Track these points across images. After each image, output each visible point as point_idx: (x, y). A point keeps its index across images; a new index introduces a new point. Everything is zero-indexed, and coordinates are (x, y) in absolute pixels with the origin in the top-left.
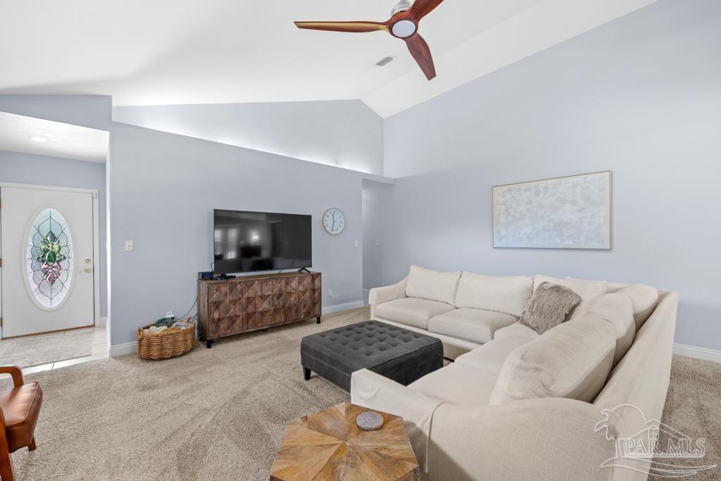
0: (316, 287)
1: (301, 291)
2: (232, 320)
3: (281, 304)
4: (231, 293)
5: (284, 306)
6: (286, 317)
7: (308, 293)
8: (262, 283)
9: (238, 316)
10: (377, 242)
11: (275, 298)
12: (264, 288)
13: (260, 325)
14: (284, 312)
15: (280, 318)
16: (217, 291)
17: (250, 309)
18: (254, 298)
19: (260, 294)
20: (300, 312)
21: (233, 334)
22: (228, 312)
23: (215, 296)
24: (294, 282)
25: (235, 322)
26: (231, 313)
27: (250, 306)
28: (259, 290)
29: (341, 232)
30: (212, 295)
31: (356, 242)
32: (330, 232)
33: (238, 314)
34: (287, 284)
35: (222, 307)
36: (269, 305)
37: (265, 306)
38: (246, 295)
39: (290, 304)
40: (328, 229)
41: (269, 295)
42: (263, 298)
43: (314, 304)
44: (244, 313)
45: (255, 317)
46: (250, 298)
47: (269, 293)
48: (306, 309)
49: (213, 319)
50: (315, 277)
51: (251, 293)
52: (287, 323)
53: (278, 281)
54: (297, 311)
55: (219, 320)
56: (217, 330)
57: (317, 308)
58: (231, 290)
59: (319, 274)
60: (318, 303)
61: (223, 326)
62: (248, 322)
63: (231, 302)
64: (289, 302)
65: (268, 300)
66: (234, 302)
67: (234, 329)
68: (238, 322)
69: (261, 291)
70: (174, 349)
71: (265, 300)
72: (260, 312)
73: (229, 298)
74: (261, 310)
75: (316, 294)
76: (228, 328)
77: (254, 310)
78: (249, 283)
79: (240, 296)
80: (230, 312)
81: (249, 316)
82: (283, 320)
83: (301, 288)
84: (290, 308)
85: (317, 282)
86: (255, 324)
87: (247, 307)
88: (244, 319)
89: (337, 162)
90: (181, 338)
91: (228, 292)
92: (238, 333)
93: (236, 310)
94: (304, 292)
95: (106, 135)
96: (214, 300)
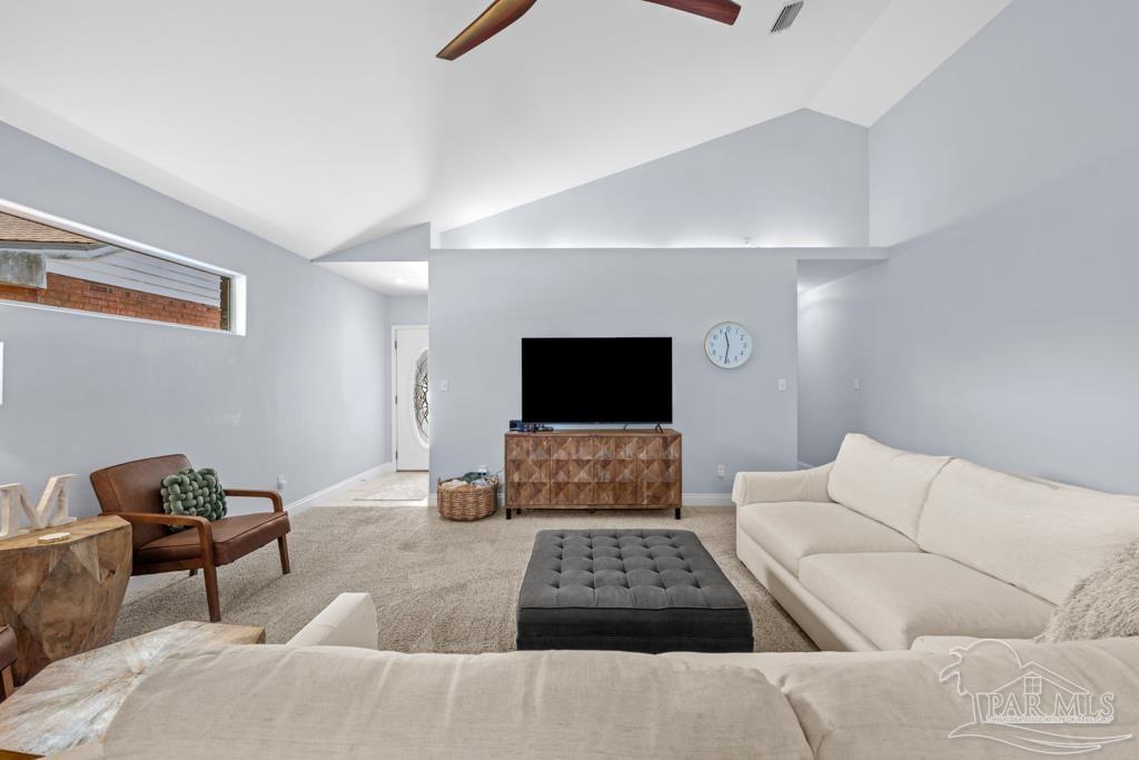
0: (671, 458)
1: (643, 461)
2: (537, 487)
3: (608, 476)
4: (535, 450)
5: (612, 481)
6: (617, 498)
7: (655, 466)
8: (578, 443)
9: (544, 484)
10: (857, 381)
11: (598, 466)
12: (582, 450)
13: (575, 502)
14: (614, 489)
15: (607, 498)
16: (517, 445)
17: (562, 477)
18: (567, 462)
19: (575, 457)
20: (643, 493)
21: (537, 507)
22: (531, 476)
23: (515, 453)
24: (630, 445)
25: (539, 491)
26: (534, 479)
27: (561, 473)
28: (573, 451)
29: (743, 365)
30: (512, 451)
31: (782, 381)
32: (721, 364)
33: (544, 480)
34: (618, 446)
35: (523, 467)
36: (589, 475)
37: (583, 475)
38: (555, 456)
39: (624, 479)
40: (715, 359)
41: (589, 461)
42: (580, 463)
43: (667, 486)
44: (553, 481)
45: (568, 490)
46: (562, 461)
47: (589, 458)
48: (652, 489)
49: (512, 483)
50: (669, 439)
51: (562, 455)
52: (617, 507)
53: (604, 440)
54: (636, 491)
55: (519, 484)
56: (517, 498)
57: (673, 493)
58: (537, 445)
59: (677, 437)
60: (674, 484)
61: (525, 493)
62: (557, 494)
63: (535, 463)
64: (621, 476)
65: (587, 468)
66: (539, 464)
67: (538, 501)
68: (545, 491)
69: (577, 451)
70: (464, 510)
71: (582, 468)
72: (576, 484)
73: (532, 457)
74: (576, 480)
75: (672, 469)
76: (531, 498)
77: (566, 479)
78: (559, 440)
79: (546, 457)
80: (534, 477)
81: (560, 487)
82: (612, 502)
83: (643, 456)
84: (622, 485)
85: (672, 450)
86: (568, 499)
87: (557, 473)
88: (553, 489)
89: (747, 238)
90: (471, 499)
91: (531, 448)
92: (544, 507)
93: (540, 476)
94: (649, 463)
95: (425, 265)
96: (513, 458)
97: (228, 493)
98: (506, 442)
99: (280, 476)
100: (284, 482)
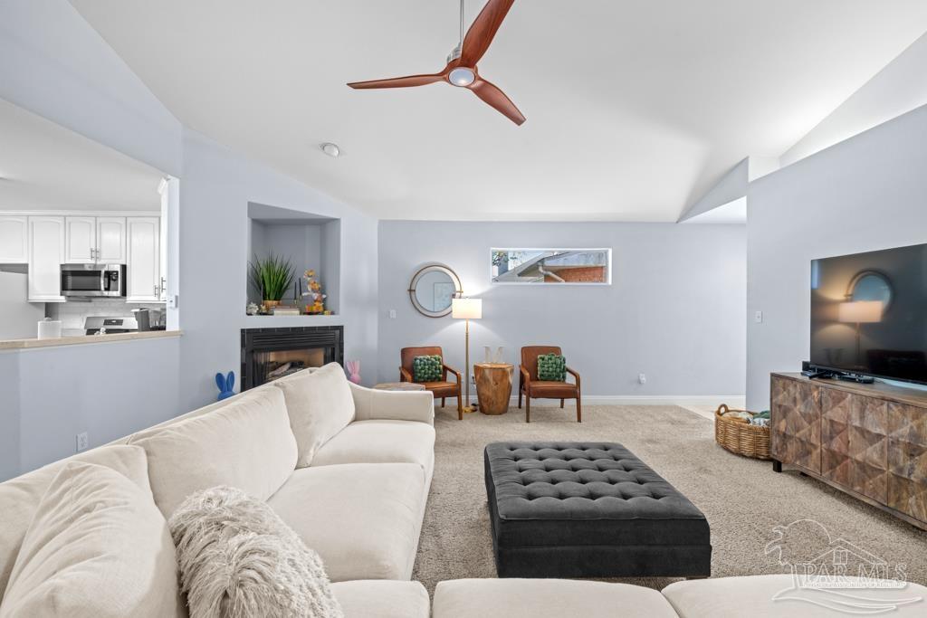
2: (806, 447)
4: (804, 399)
8: (864, 404)
9: (814, 447)
12: (870, 416)
16: (784, 388)
17: (838, 445)
18: (845, 427)
19: (857, 424)
21: (807, 472)
22: (798, 431)
23: (780, 397)
25: (808, 452)
26: (802, 435)
27: (837, 439)
28: (857, 414)
30: (777, 394)
33: (814, 441)
35: (790, 415)
36: (881, 457)
37: (871, 455)
38: (830, 414)
41: (881, 436)
42: (867, 435)
44: (825, 446)
45: (847, 467)
46: (839, 424)
47: (882, 432)
49: (779, 430)
51: (838, 415)
55: (785, 435)
56: (784, 450)
61: (790, 448)
62: (831, 466)
63: (804, 415)
65: (877, 445)
66: (808, 419)
67: (807, 464)
68: (814, 456)
69: (862, 416)
71: (870, 443)
72: (859, 463)
73: (801, 407)
74: (859, 457)
76: (798, 458)
77: (844, 451)
78: (834, 395)
79: (818, 411)
80: (801, 432)
81: (834, 458)
86: (846, 481)
87: (831, 437)
88: (826, 458)
91: (798, 396)
92: (813, 475)
93: (811, 433)
96: (779, 403)
97: (568, 370)
98: (772, 382)
99: (641, 375)
100: (643, 379)
